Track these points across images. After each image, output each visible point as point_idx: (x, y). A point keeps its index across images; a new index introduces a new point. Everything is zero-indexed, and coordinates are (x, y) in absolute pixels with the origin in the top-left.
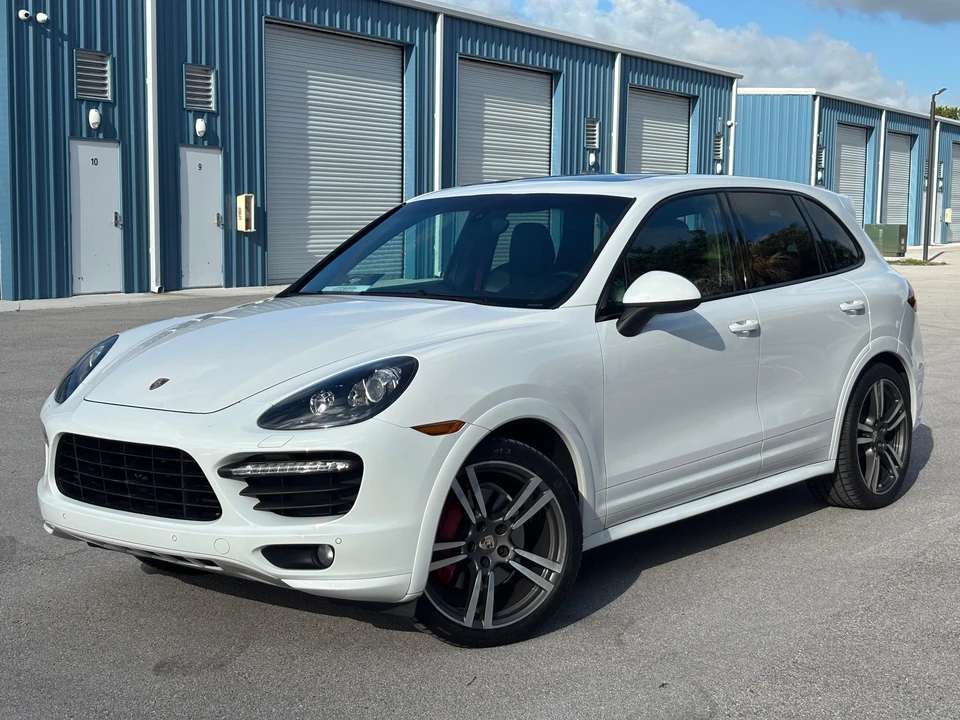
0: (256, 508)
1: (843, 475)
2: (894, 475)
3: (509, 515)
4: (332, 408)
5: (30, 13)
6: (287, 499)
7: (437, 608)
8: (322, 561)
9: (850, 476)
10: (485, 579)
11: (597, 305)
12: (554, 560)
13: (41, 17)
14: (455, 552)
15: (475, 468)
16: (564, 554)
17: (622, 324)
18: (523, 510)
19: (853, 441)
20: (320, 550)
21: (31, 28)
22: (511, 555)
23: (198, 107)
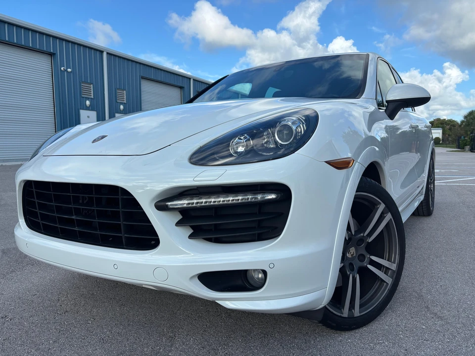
0: (190, 237)
3: (367, 232)
5: (65, 69)
6: (217, 229)
11: (376, 99)
12: (390, 261)
13: (69, 70)
22: (367, 260)
23: (121, 102)
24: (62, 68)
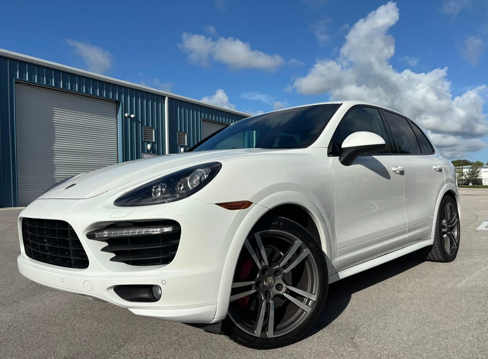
0: (112, 260)
1: (436, 246)
2: (455, 246)
3: (282, 264)
4: (164, 194)
5: (129, 115)
6: (134, 253)
7: (237, 325)
8: (155, 296)
9: (439, 246)
10: (268, 305)
11: (328, 148)
12: (311, 292)
13: (132, 116)
14: (249, 288)
15: (260, 234)
16: (317, 289)
17: (342, 159)
18: (290, 262)
19: (440, 230)
20: (154, 288)
21: (129, 119)
22: (284, 289)
23: (182, 144)
24: (126, 115)
